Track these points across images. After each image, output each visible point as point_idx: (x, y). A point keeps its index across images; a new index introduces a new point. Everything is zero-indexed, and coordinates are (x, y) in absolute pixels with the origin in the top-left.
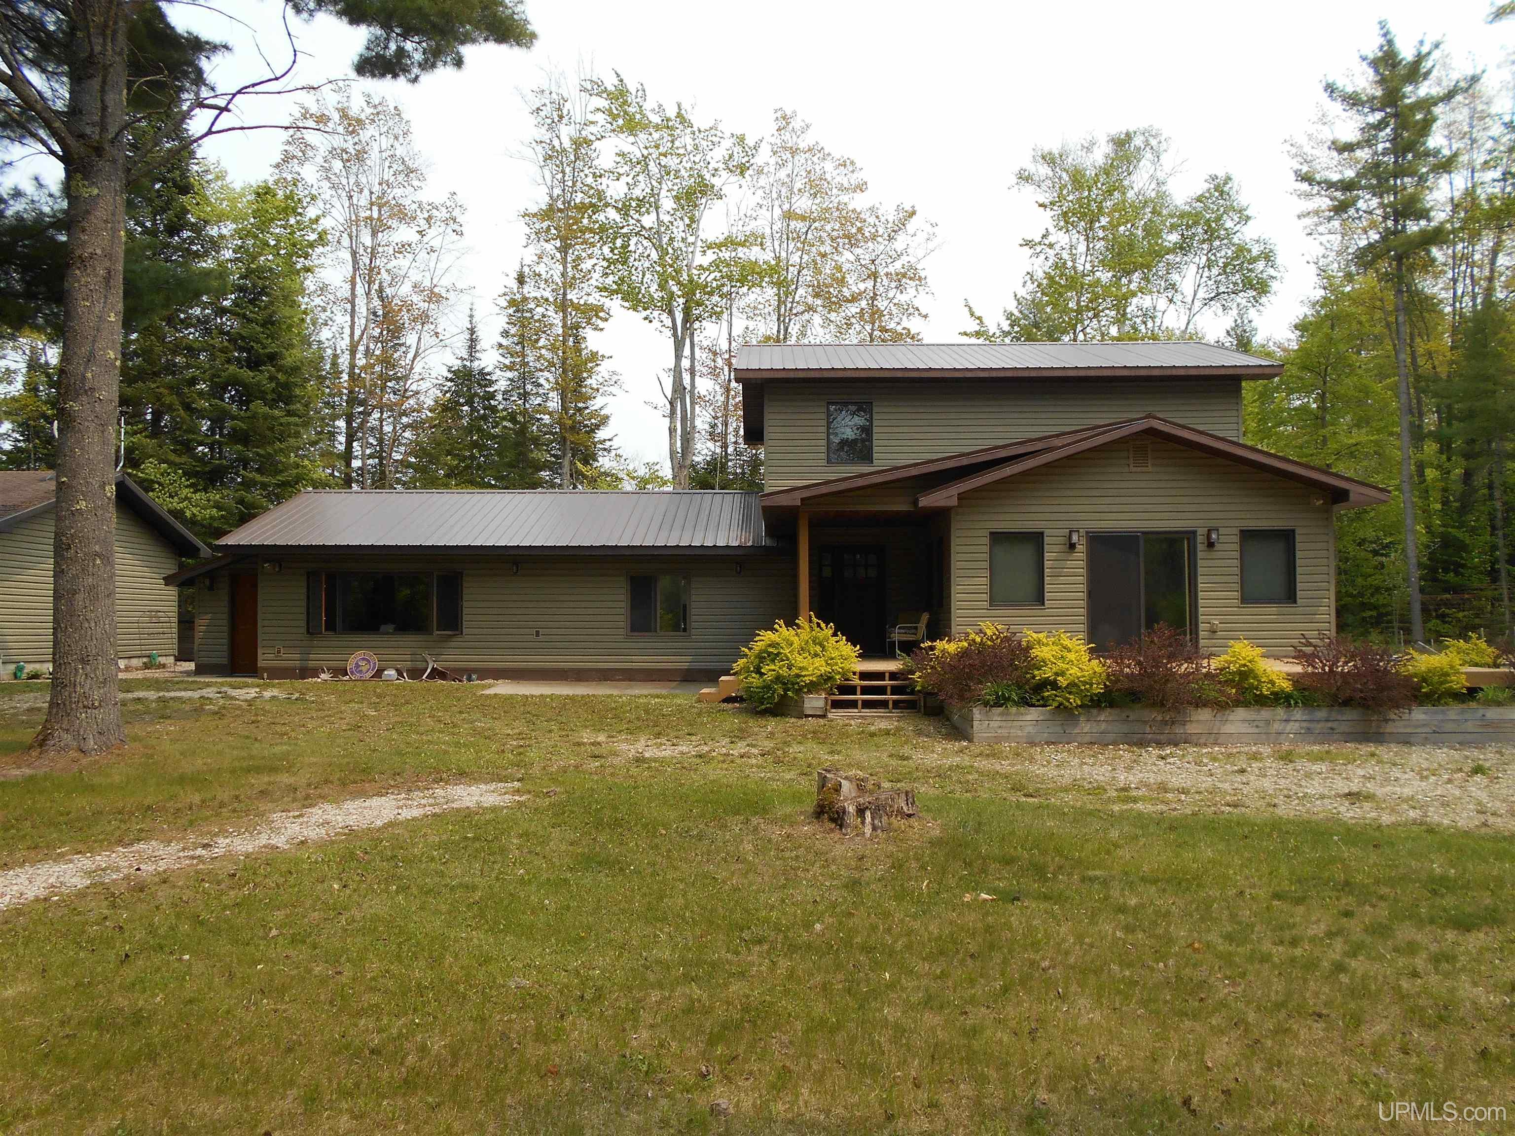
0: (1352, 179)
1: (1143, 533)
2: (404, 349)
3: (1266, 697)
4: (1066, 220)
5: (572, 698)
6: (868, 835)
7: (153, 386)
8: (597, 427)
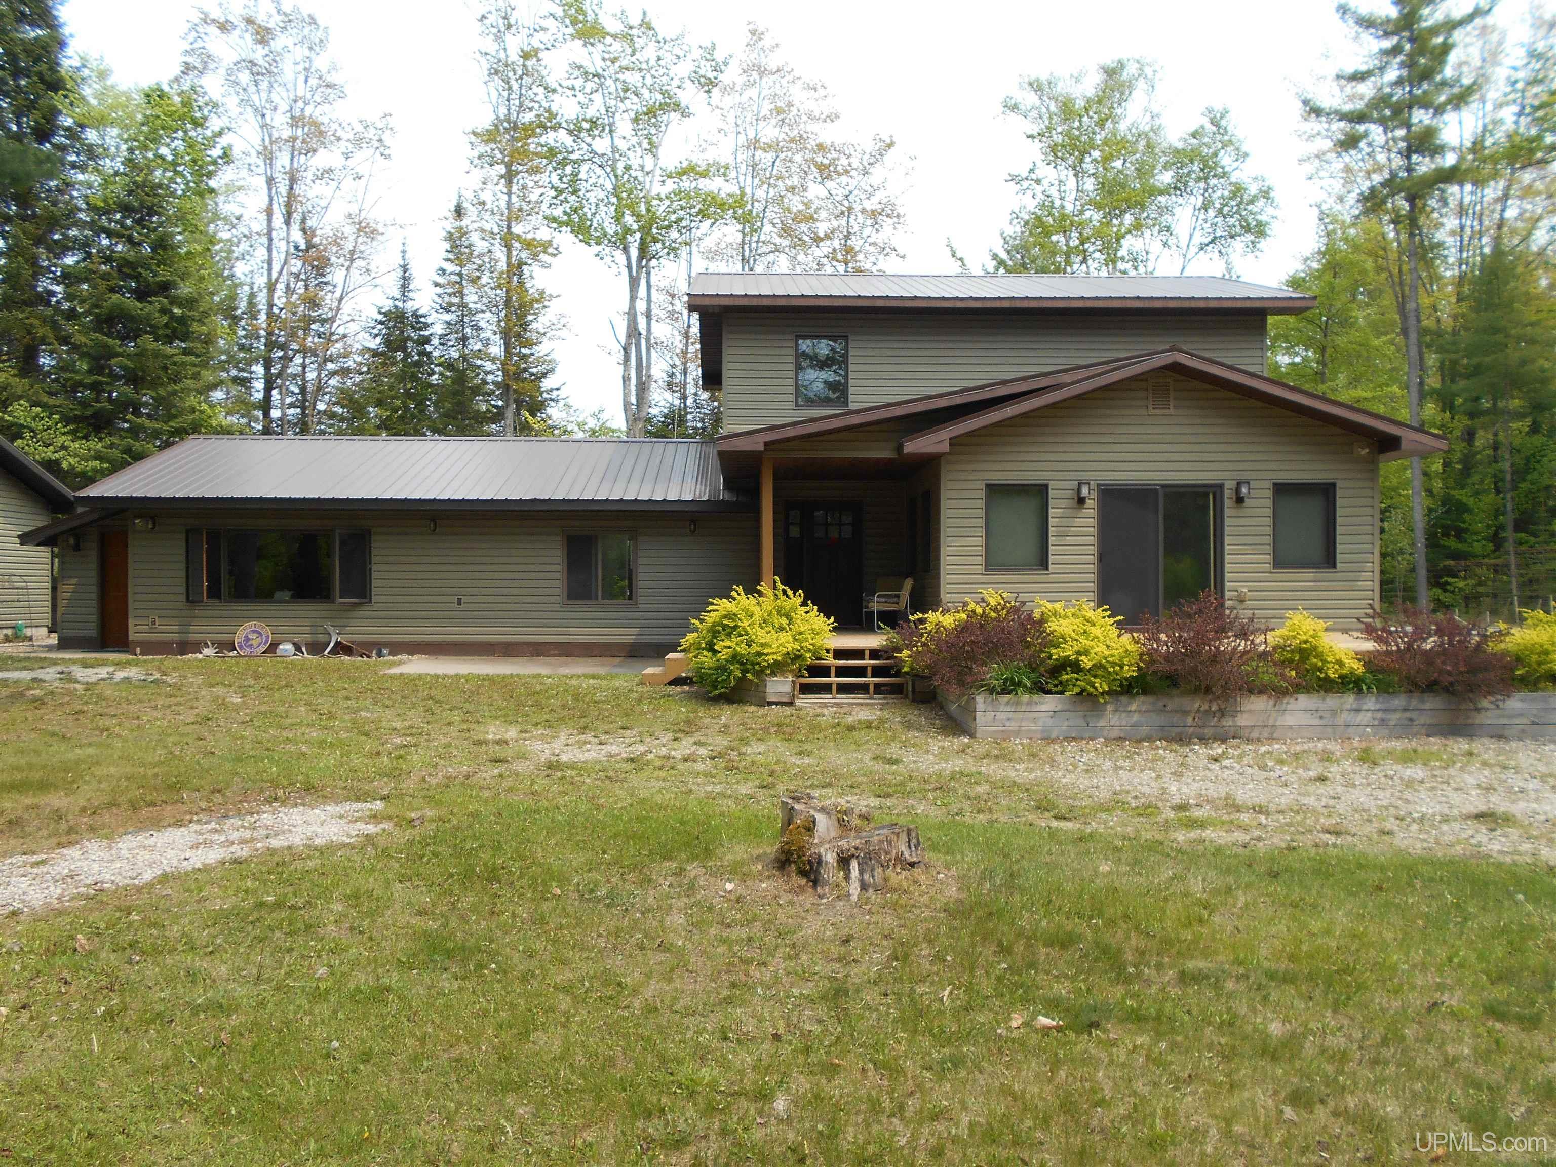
0: (1361, 111)
1: (1163, 486)
2: (331, 288)
3: (1332, 681)
4: (1055, 153)
5: (490, 679)
6: (854, 898)
7: (21, 316)
8: (544, 375)
